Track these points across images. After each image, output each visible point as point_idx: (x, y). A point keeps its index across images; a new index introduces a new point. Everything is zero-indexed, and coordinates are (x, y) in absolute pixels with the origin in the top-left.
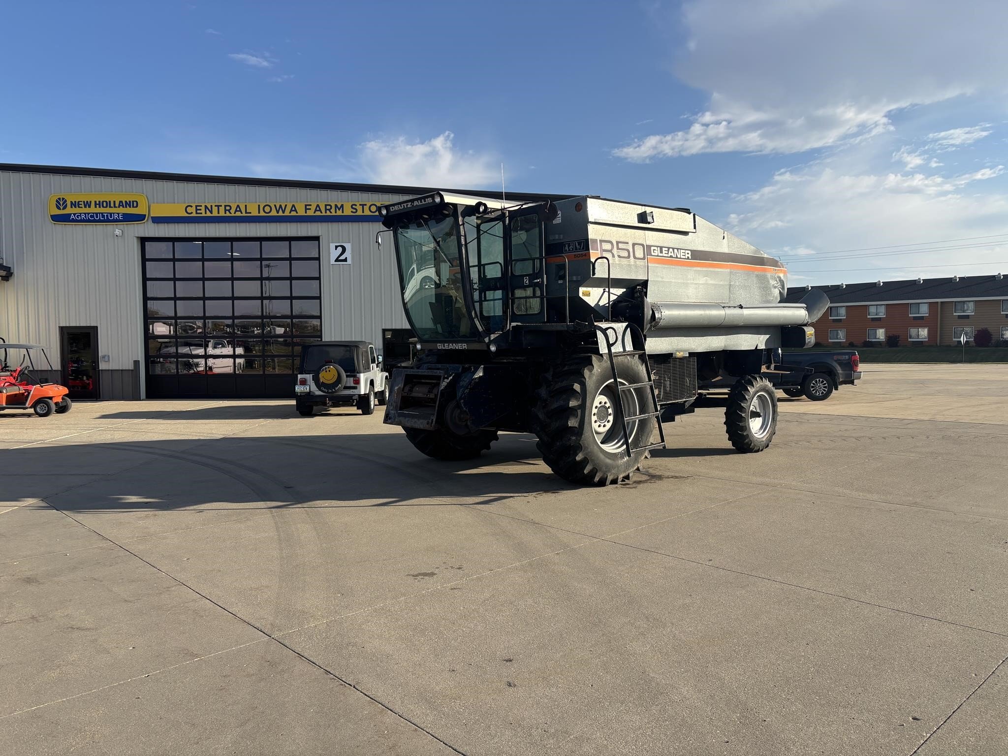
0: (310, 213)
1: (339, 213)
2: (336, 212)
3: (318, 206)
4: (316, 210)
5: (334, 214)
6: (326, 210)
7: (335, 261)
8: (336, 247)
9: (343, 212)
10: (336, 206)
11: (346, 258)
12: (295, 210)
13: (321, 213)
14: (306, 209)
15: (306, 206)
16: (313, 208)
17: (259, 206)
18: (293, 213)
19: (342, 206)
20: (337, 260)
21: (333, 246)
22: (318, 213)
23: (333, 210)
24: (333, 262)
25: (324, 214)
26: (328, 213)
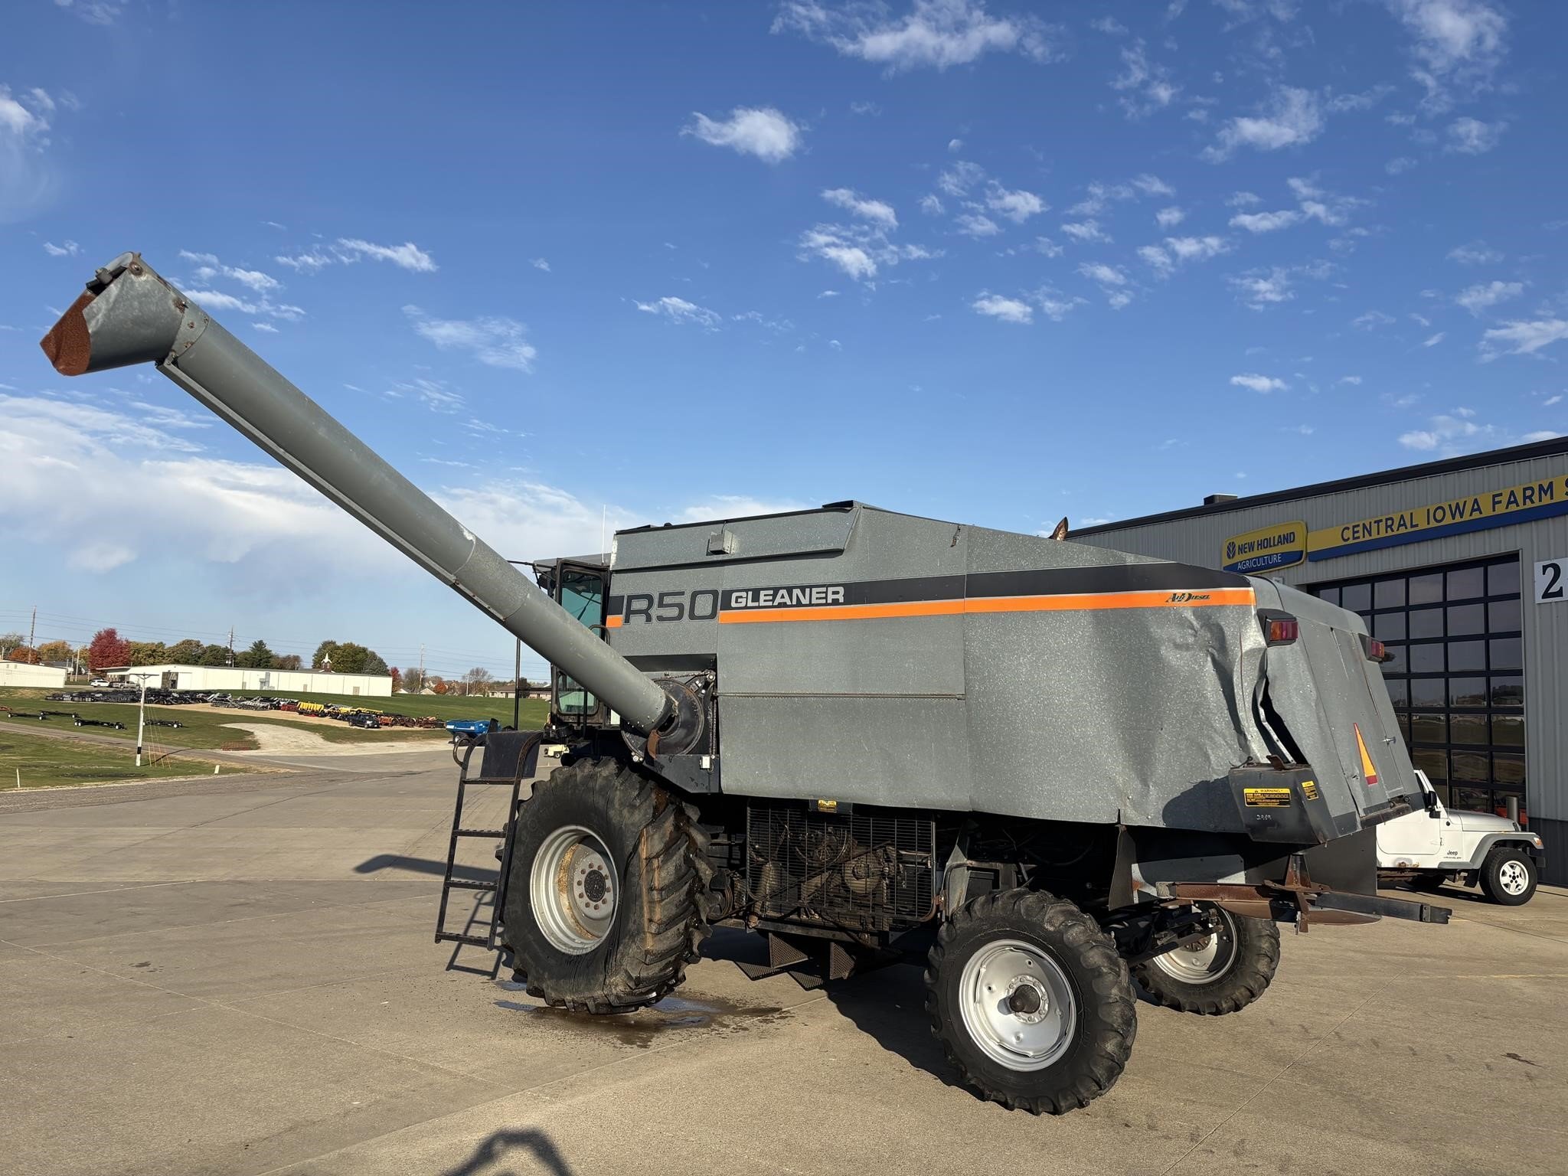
0: (1501, 509)
1: (1546, 500)
2: (1540, 501)
3: (1512, 493)
4: (1509, 503)
5: (1537, 504)
6: (1525, 497)
7: (1544, 597)
8: (1545, 568)
9: (1552, 498)
10: (1541, 487)
11: (1561, 588)
12: (1479, 509)
13: (1518, 505)
14: (1494, 503)
15: (1494, 496)
16: (1505, 499)
17: (1428, 510)
18: (1476, 515)
19: (1551, 485)
20: (1546, 595)
21: (1538, 567)
22: (1513, 508)
23: (1535, 498)
24: (1539, 599)
25: (1521, 507)
26: (1529, 505)
